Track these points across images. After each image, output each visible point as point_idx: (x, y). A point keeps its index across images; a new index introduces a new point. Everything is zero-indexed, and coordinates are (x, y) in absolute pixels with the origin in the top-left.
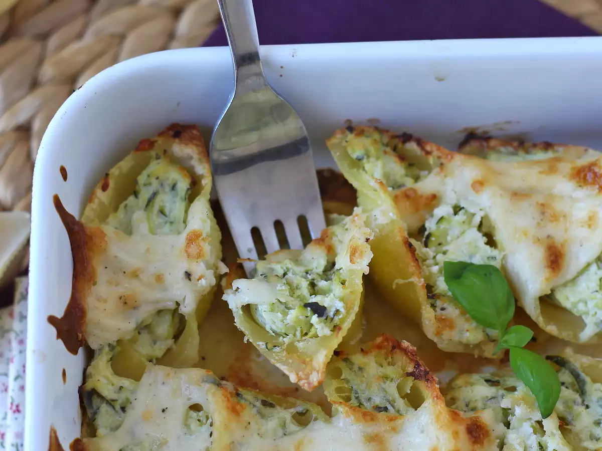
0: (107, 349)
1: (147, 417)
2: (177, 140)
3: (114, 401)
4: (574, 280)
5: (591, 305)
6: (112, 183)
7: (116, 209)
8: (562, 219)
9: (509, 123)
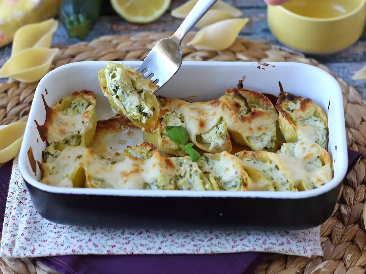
0: (54, 143)
1: (63, 158)
2: (86, 94)
3: (53, 155)
4: (208, 132)
5: (213, 138)
6: (63, 102)
7: (63, 110)
8: (206, 114)
9: (194, 96)
